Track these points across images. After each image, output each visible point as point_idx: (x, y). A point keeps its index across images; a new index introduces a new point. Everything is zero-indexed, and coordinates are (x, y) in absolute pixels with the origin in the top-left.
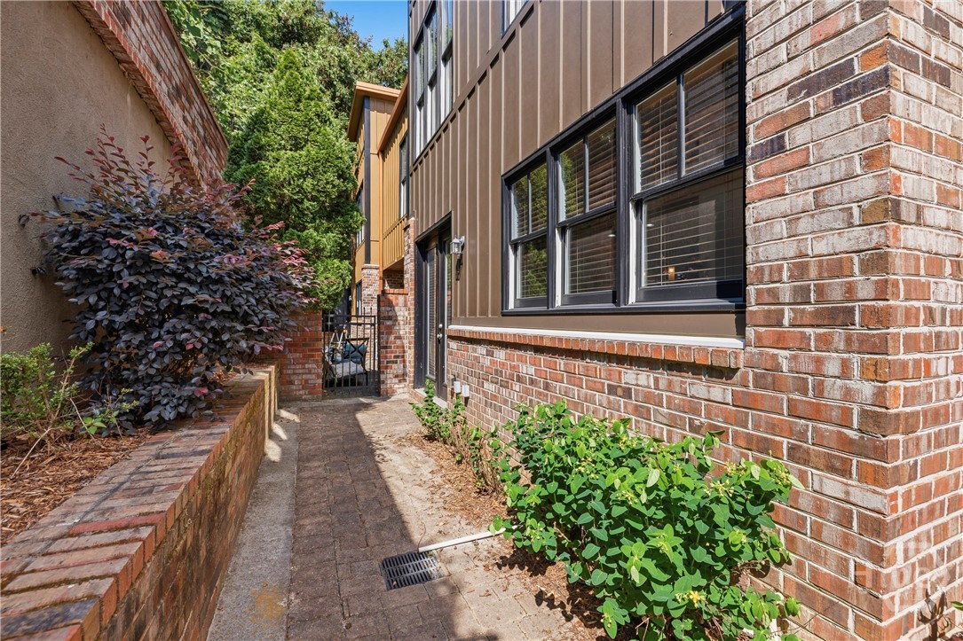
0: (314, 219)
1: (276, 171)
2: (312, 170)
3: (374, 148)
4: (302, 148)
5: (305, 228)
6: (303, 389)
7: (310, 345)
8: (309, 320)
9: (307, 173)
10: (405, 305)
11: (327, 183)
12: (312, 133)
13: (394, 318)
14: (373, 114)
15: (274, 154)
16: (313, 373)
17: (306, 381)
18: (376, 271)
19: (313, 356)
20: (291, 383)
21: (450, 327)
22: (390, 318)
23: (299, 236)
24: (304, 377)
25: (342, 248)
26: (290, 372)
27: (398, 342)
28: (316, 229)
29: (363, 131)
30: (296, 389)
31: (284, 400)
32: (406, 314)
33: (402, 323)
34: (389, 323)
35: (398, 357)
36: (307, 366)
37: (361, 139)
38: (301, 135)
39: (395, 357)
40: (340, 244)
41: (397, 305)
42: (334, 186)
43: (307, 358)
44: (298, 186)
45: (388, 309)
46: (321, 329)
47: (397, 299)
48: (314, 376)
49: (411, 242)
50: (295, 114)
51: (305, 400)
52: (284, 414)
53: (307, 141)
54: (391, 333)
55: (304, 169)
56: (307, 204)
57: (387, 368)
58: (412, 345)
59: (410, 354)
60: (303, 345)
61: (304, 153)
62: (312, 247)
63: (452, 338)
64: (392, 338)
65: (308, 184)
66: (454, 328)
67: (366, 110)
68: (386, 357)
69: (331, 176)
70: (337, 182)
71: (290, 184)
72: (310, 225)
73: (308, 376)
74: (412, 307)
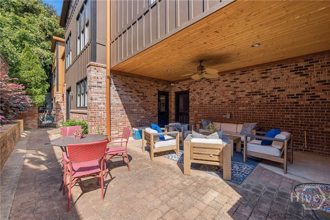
0: (34, 86)
1: (23, 75)
2: (33, 76)
3: (60, 56)
4: (31, 70)
5: (31, 88)
6: (32, 126)
7: (34, 115)
8: (33, 109)
9: (32, 76)
10: (64, 105)
11: (38, 78)
12: (34, 67)
13: (60, 109)
14: (59, 46)
15: (23, 71)
16: (35, 122)
17: (33, 124)
18: (61, 94)
19: (35, 118)
20: (28, 125)
21: (71, 110)
22: (59, 108)
23: (30, 90)
24: (32, 123)
25: (42, 92)
26: (27, 122)
27: (62, 114)
28: (35, 88)
29: (56, 50)
30: (29, 126)
31: (25, 129)
32: (64, 107)
33: (63, 109)
34: (59, 110)
35: (61, 118)
36: (33, 120)
37: (56, 52)
38: (31, 67)
39: (60, 118)
40: (42, 91)
41: (61, 105)
42: (40, 79)
43: (33, 118)
44: (30, 79)
45: (58, 106)
46: (37, 111)
47: (61, 103)
48: (35, 123)
49: (65, 90)
50: (29, 62)
51: (32, 129)
52: (26, 131)
53: (32, 69)
54: (59, 112)
55: (32, 75)
56: (32, 83)
57: (58, 121)
58: (66, 115)
59: (65, 117)
60: (32, 115)
61: (31, 71)
62: (34, 92)
63: (71, 112)
64: (60, 113)
65: (33, 78)
66: (72, 110)
67: (57, 45)
68: (58, 118)
69: (39, 77)
70: (41, 78)
71: (27, 78)
72: (33, 87)
73: (33, 123)
74: (66, 106)
